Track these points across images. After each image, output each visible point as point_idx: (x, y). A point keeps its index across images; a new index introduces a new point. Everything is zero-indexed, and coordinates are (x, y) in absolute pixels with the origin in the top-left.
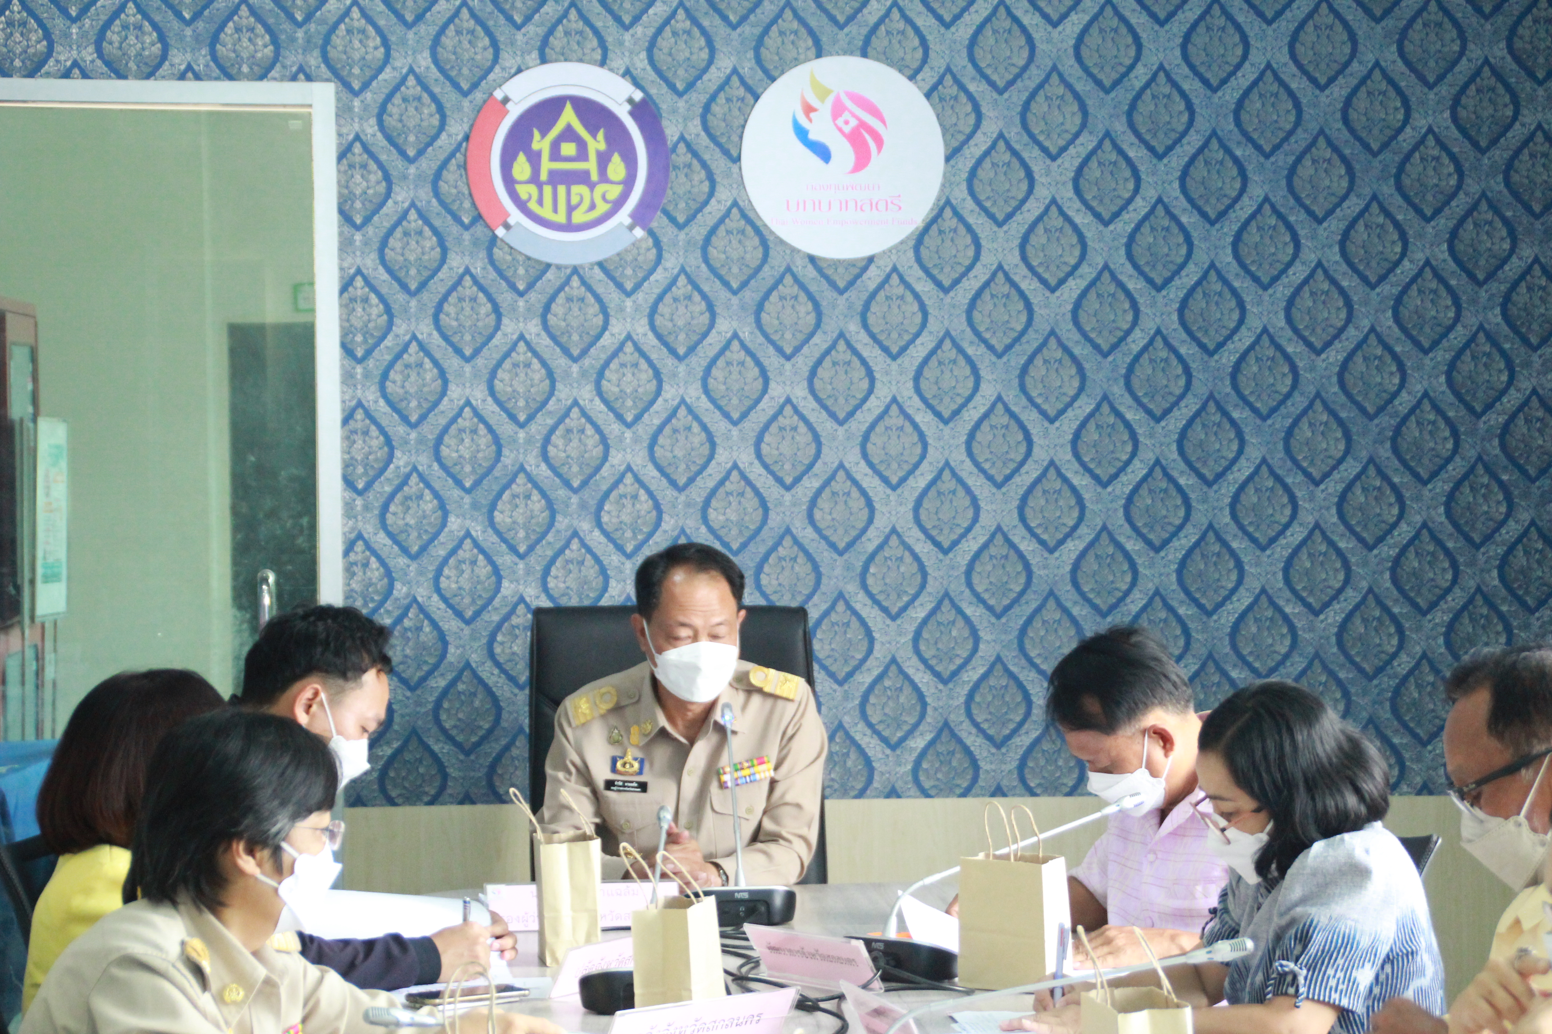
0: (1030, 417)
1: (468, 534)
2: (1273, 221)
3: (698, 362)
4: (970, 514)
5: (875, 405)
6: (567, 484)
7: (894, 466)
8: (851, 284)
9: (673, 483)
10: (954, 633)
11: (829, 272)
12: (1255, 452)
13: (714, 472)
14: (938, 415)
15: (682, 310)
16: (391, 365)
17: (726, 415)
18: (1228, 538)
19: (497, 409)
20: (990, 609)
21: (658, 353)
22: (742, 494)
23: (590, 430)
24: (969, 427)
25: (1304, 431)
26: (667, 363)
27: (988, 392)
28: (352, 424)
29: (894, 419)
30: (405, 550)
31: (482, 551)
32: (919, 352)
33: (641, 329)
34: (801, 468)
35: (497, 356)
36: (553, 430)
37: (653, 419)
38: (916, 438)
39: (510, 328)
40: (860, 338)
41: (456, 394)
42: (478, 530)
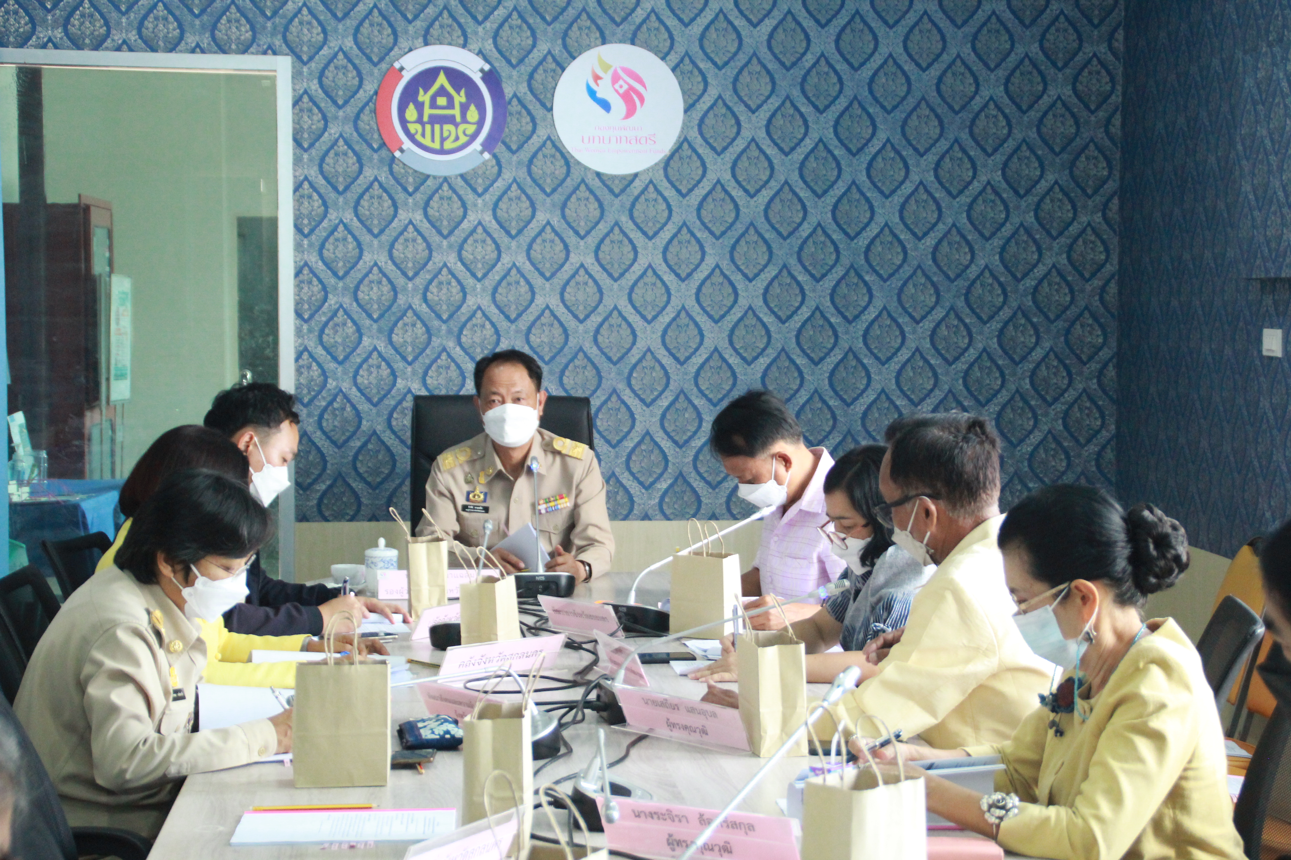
0: (737, 278)
1: (375, 349)
2: (892, 155)
3: (524, 240)
4: (698, 340)
5: (637, 269)
6: (439, 317)
7: (650, 308)
8: (623, 191)
9: (507, 317)
10: (687, 415)
11: (609, 183)
12: (879, 302)
13: (534, 311)
14: (678, 275)
15: (514, 206)
16: (326, 239)
17: (542, 274)
18: (861, 357)
19: (394, 268)
20: (710, 400)
21: (498, 234)
22: (552, 325)
23: (454, 283)
24: (697, 284)
25: (910, 289)
26: (503, 239)
27: (710, 262)
28: (301, 277)
29: (650, 278)
30: (335, 359)
31: (384, 359)
32: (666, 235)
33: (488, 218)
34: (589, 309)
35: (394, 234)
36: (430, 282)
37: (495, 276)
38: (663, 290)
39: (403, 215)
40: (629, 226)
41: (368, 258)
42: (382, 346)
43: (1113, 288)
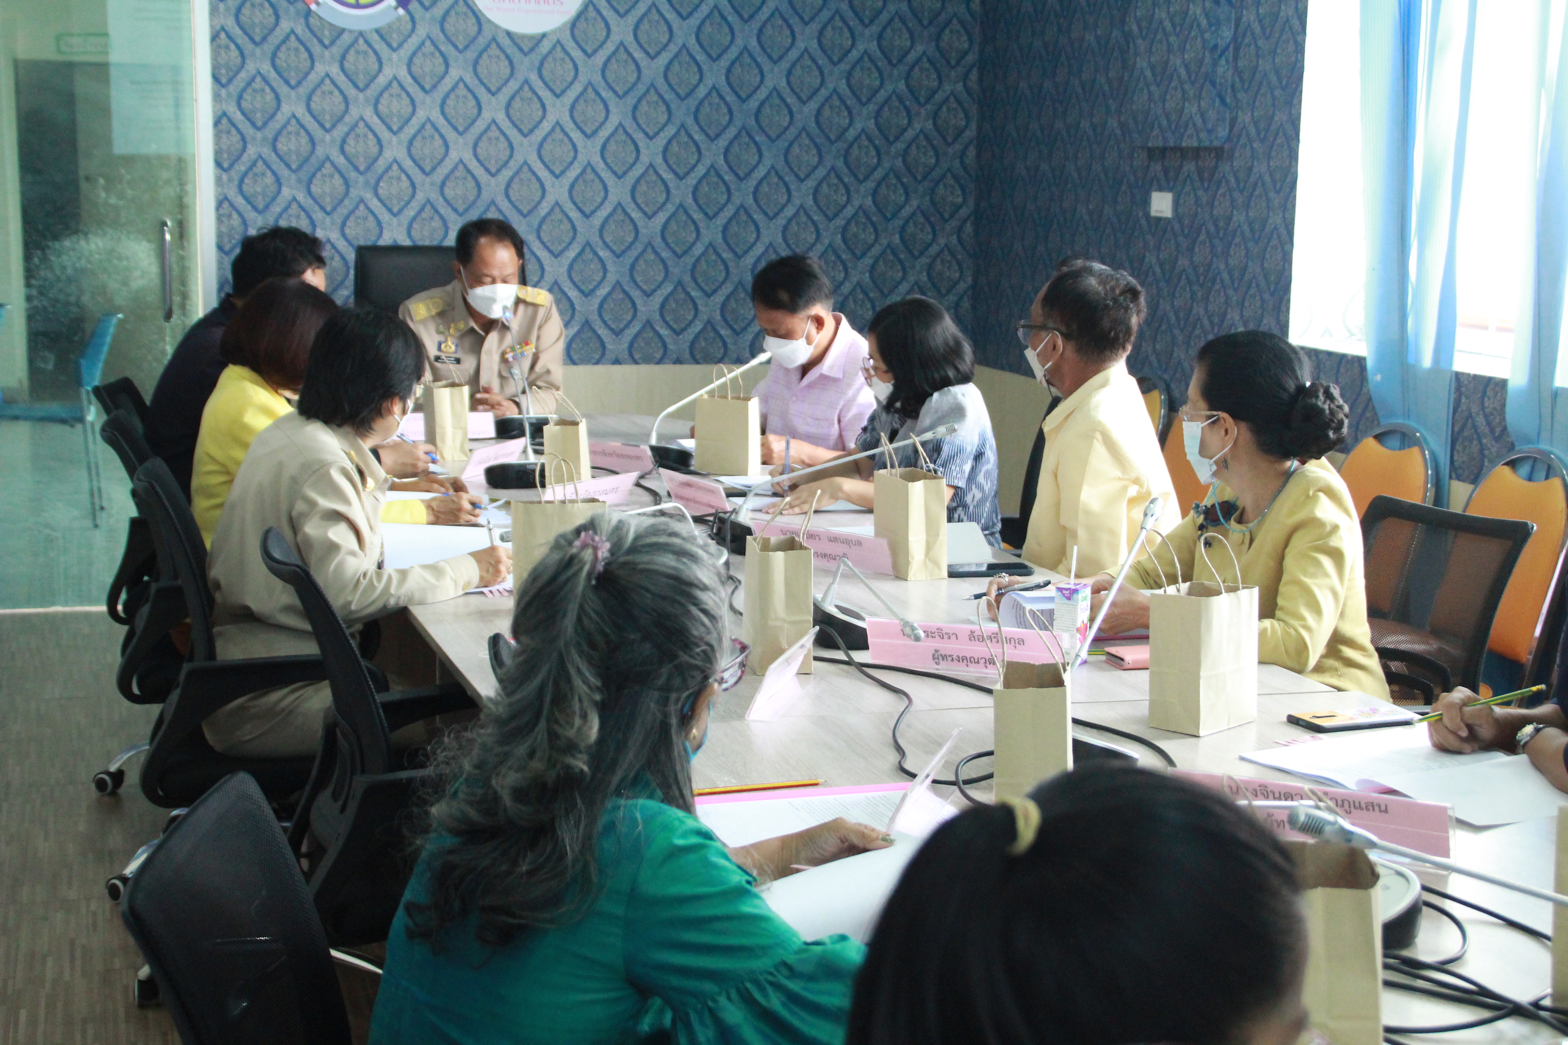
0: (639, 136)
1: (294, 199)
2: (780, 22)
3: (439, 94)
4: (602, 194)
5: (546, 126)
6: (356, 168)
7: (558, 163)
8: (532, 50)
9: (423, 170)
10: (592, 266)
11: (519, 42)
12: (767, 162)
13: (448, 165)
14: (583, 132)
15: (428, 62)
16: (244, 90)
17: (455, 129)
18: (752, 212)
19: (312, 120)
20: (613, 252)
21: (413, 89)
22: (465, 178)
23: (371, 136)
24: (602, 140)
25: (796, 150)
26: (418, 95)
27: (614, 120)
28: (220, 127)
29: (558, 135)
30: (255, 208)
31: (304, 210)
32: (572, 94)
33: (403, 74)
34: (501, 163)
35: (311, 86)
36: (347, 134)
37: (410, 130)
38: (570, 147)
39: (320, 69)
40: (538, 84)
41: (286, 109)
42: (301, 197)
43: (971, 152)
